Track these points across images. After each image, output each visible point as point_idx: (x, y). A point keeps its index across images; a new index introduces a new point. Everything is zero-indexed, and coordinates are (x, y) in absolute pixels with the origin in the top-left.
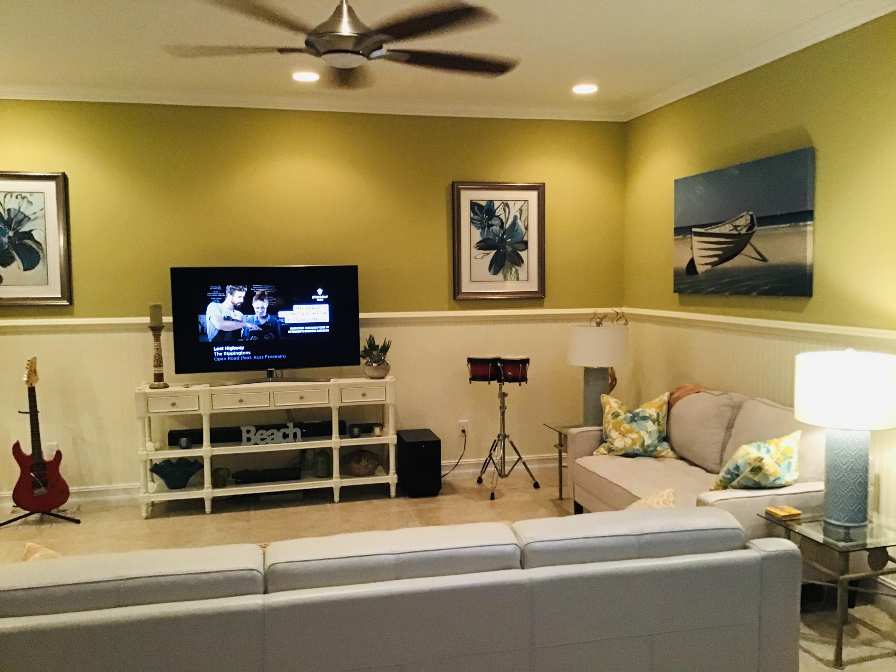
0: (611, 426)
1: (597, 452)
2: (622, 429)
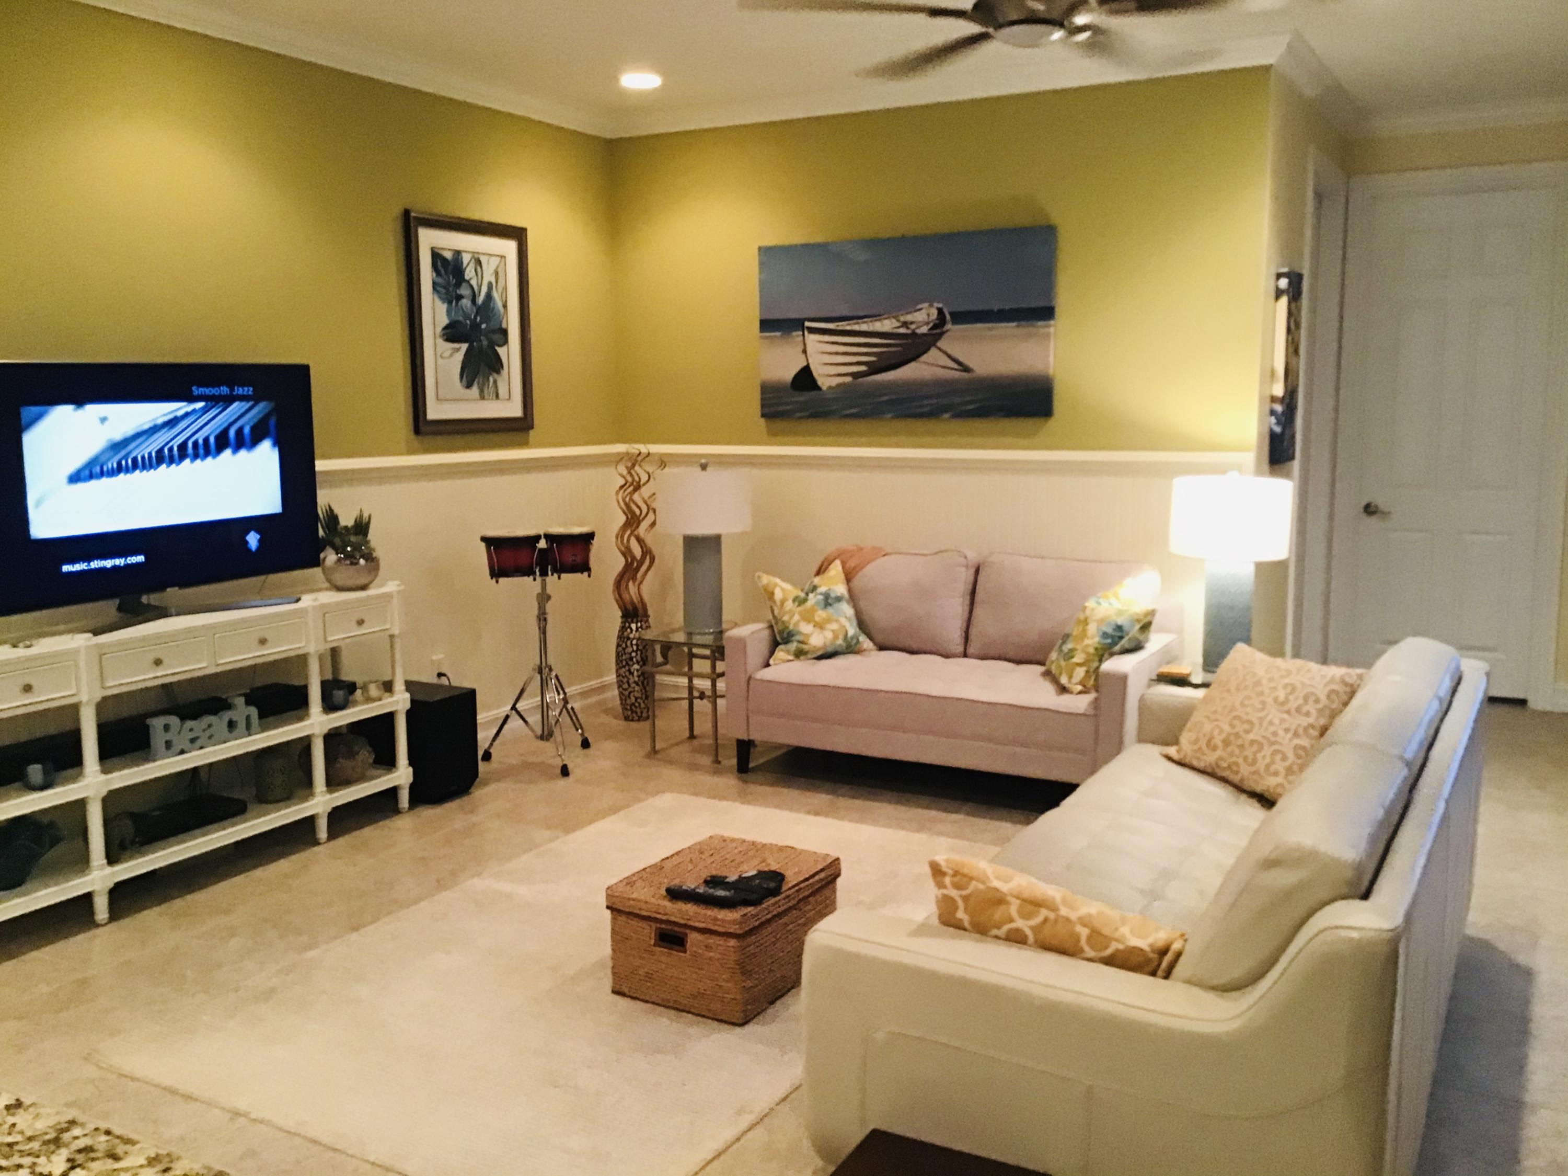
0: (796, 617)
1: (774, 660)
2: (817, 619)
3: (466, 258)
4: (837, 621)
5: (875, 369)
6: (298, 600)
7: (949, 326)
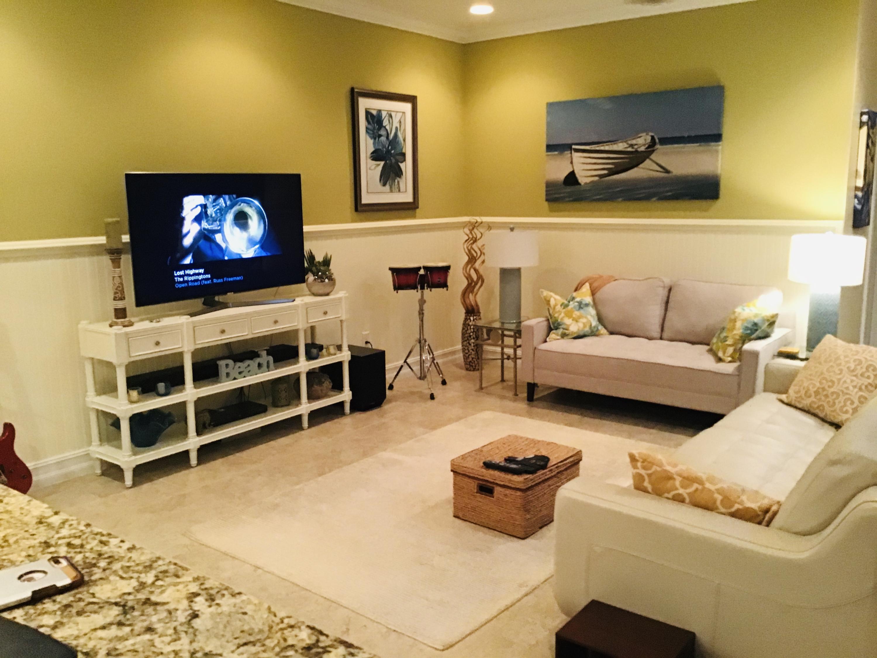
0: (563, 315)
1: (549, 339)
2: (574, 316)
3: (384, 114)
4: (586, 317)
5: (612, 172)
6: (294, 300)
7: (658, 146)
